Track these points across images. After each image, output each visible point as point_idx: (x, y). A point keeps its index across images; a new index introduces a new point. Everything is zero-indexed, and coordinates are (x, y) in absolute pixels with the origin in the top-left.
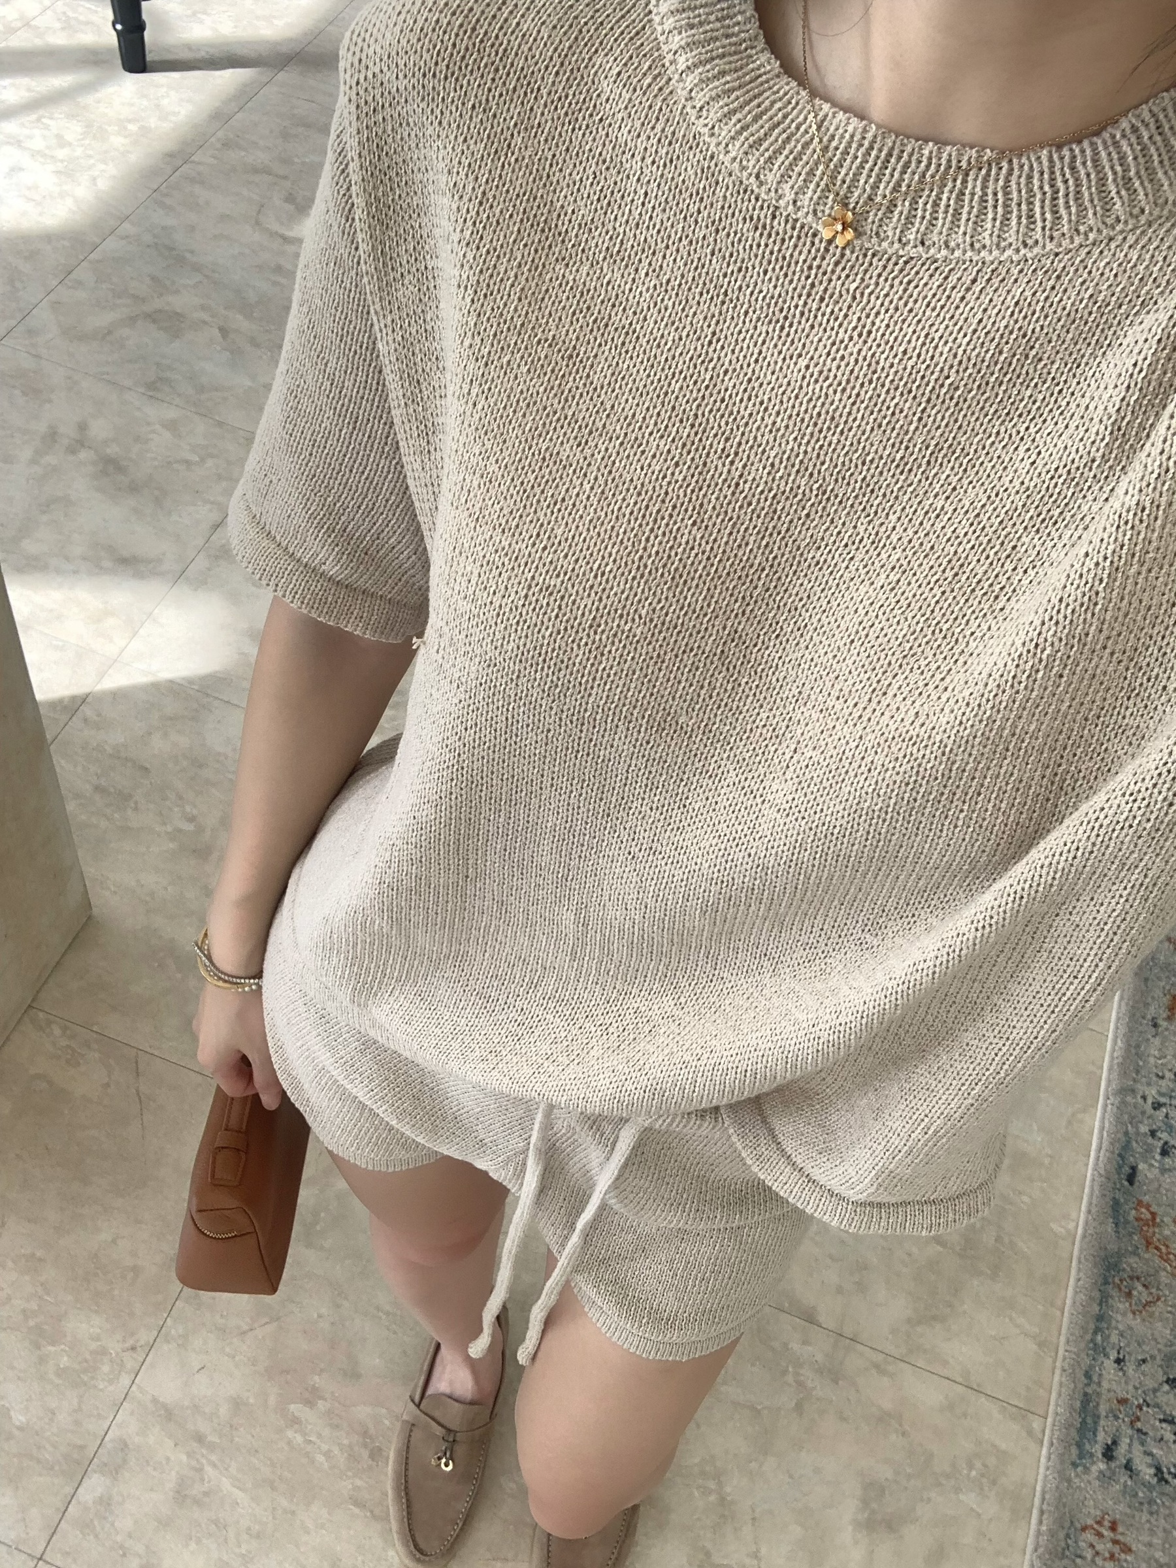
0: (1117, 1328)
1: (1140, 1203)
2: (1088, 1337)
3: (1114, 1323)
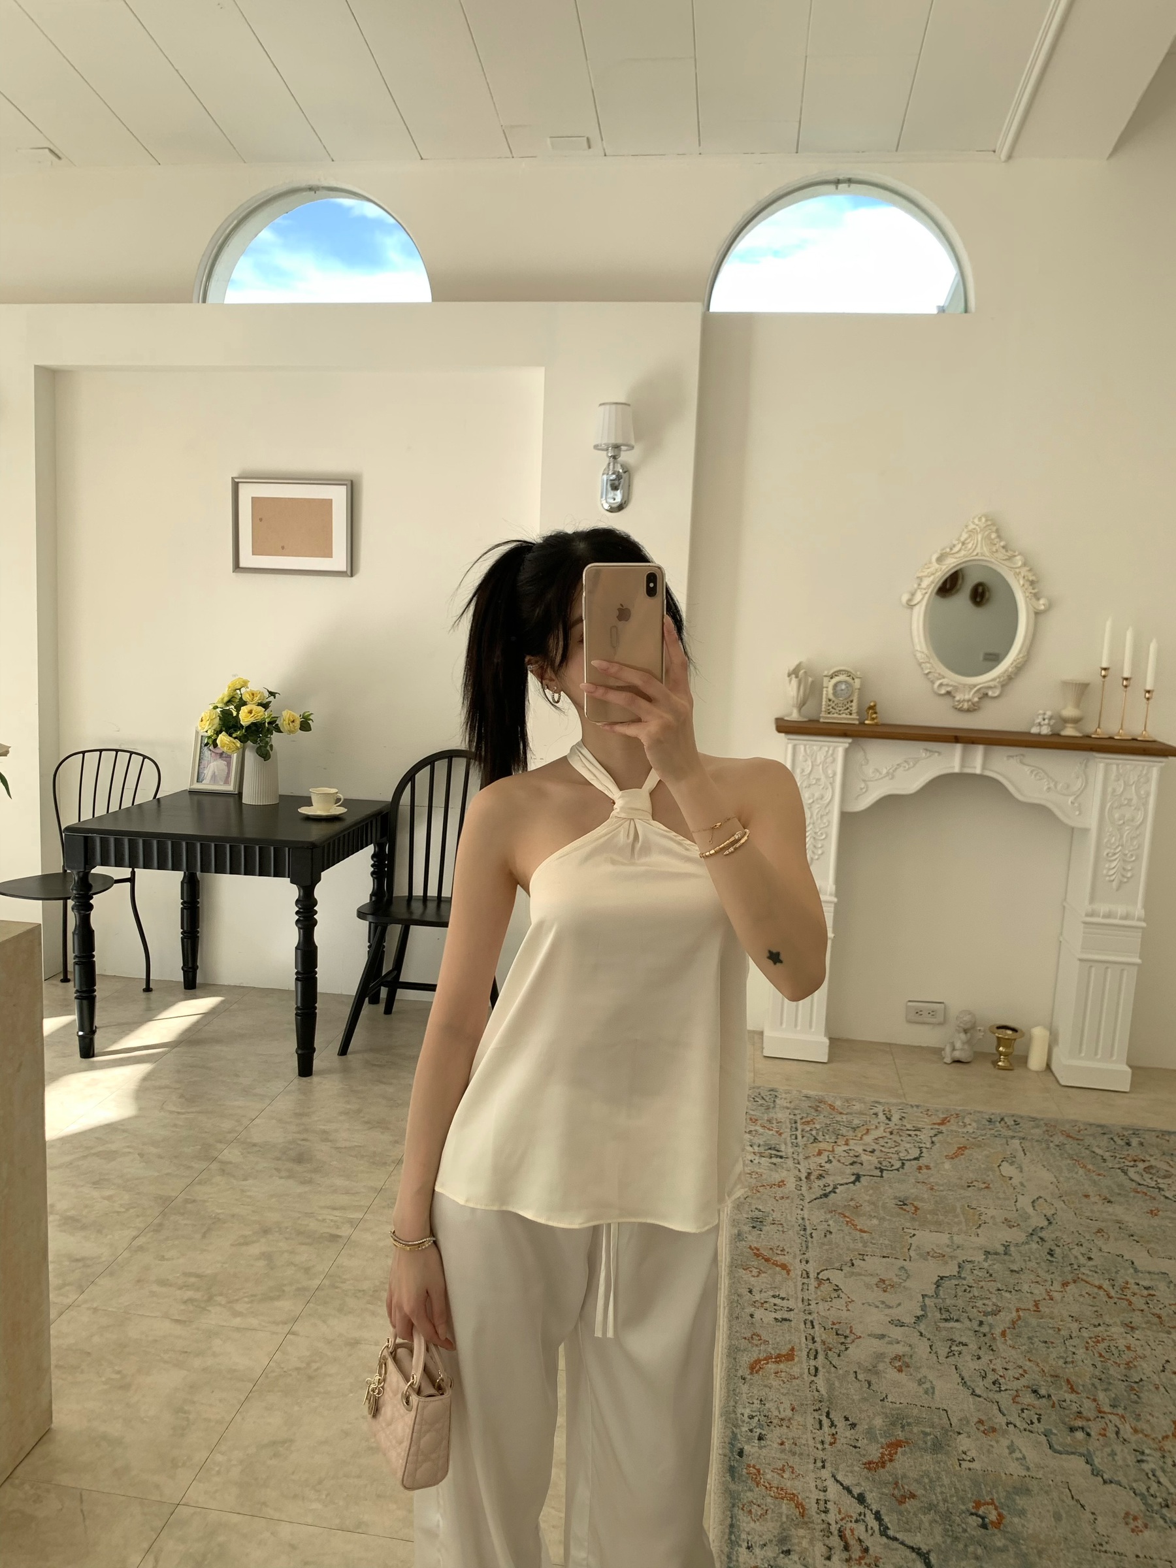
0: (744, 1530)
1: (749, 1466)
2: (726, 1537)
3: (742, 1528)
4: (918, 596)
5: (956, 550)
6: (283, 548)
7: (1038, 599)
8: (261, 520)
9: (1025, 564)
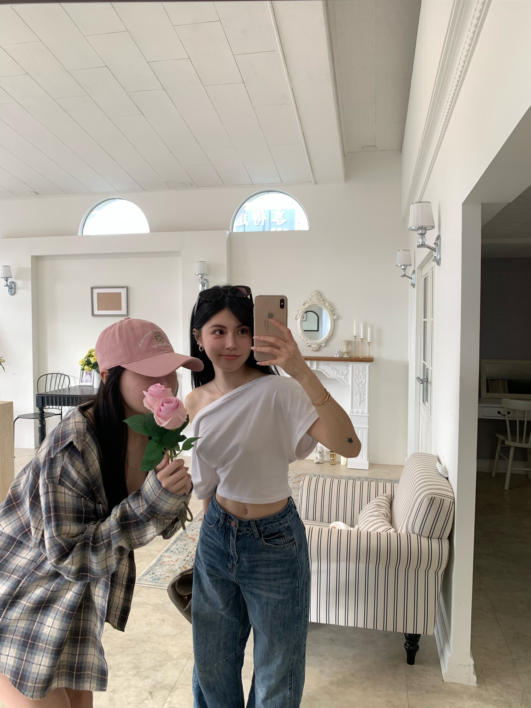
4: (298, 316)
5: (308, 301)
6: (107, 308)
7: (334, 316)
8: (100, 300)
9: (330, 305)
